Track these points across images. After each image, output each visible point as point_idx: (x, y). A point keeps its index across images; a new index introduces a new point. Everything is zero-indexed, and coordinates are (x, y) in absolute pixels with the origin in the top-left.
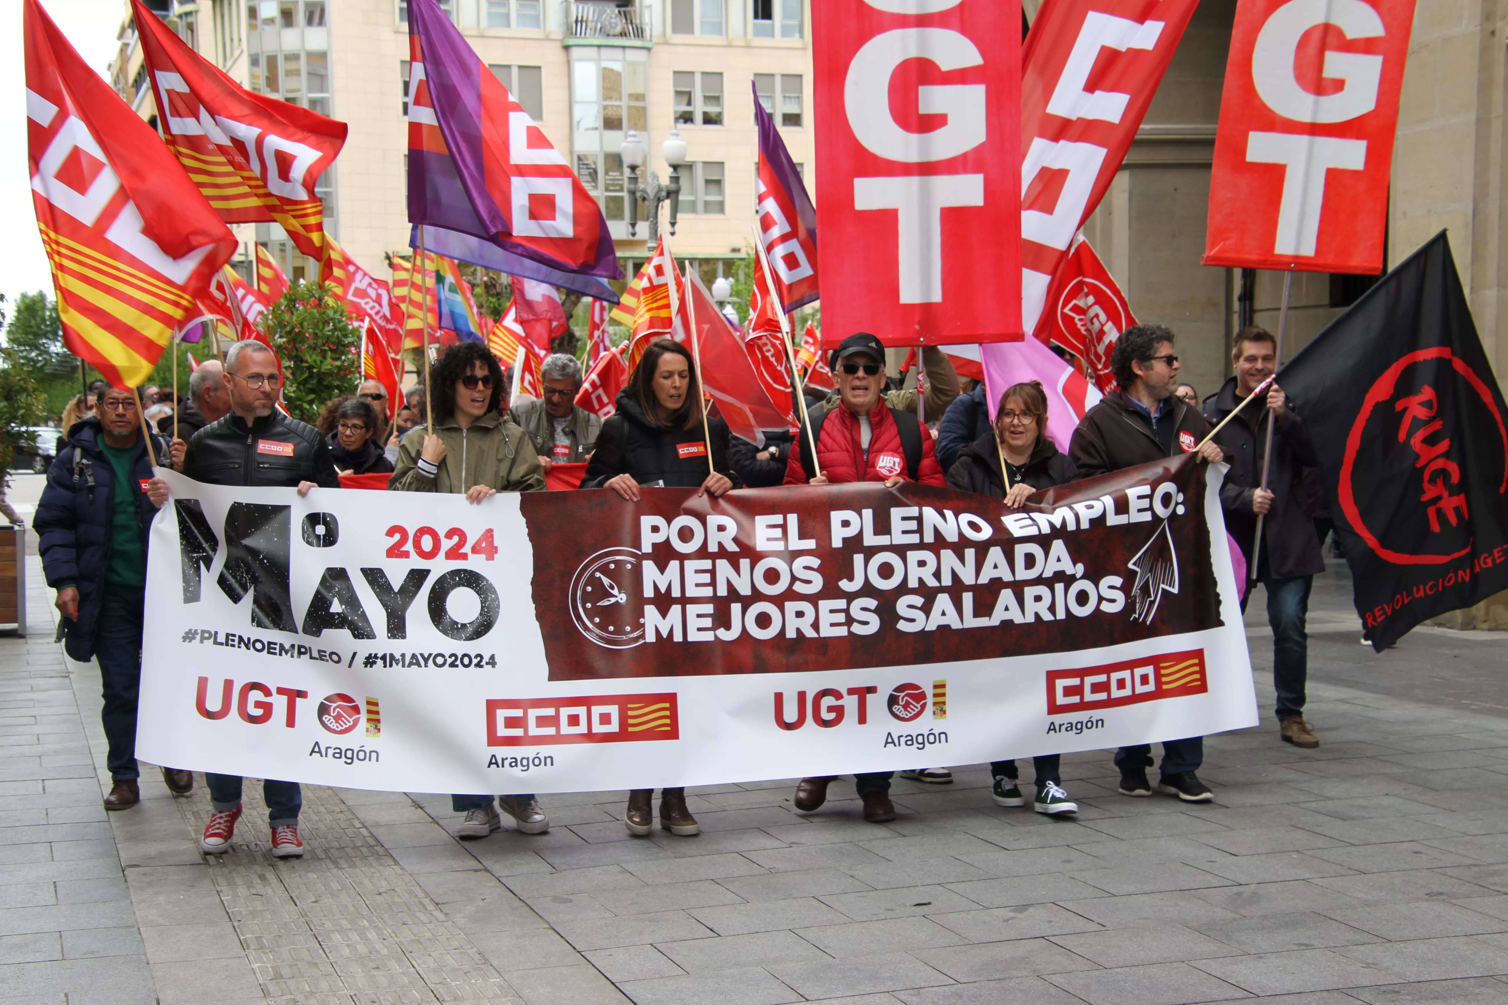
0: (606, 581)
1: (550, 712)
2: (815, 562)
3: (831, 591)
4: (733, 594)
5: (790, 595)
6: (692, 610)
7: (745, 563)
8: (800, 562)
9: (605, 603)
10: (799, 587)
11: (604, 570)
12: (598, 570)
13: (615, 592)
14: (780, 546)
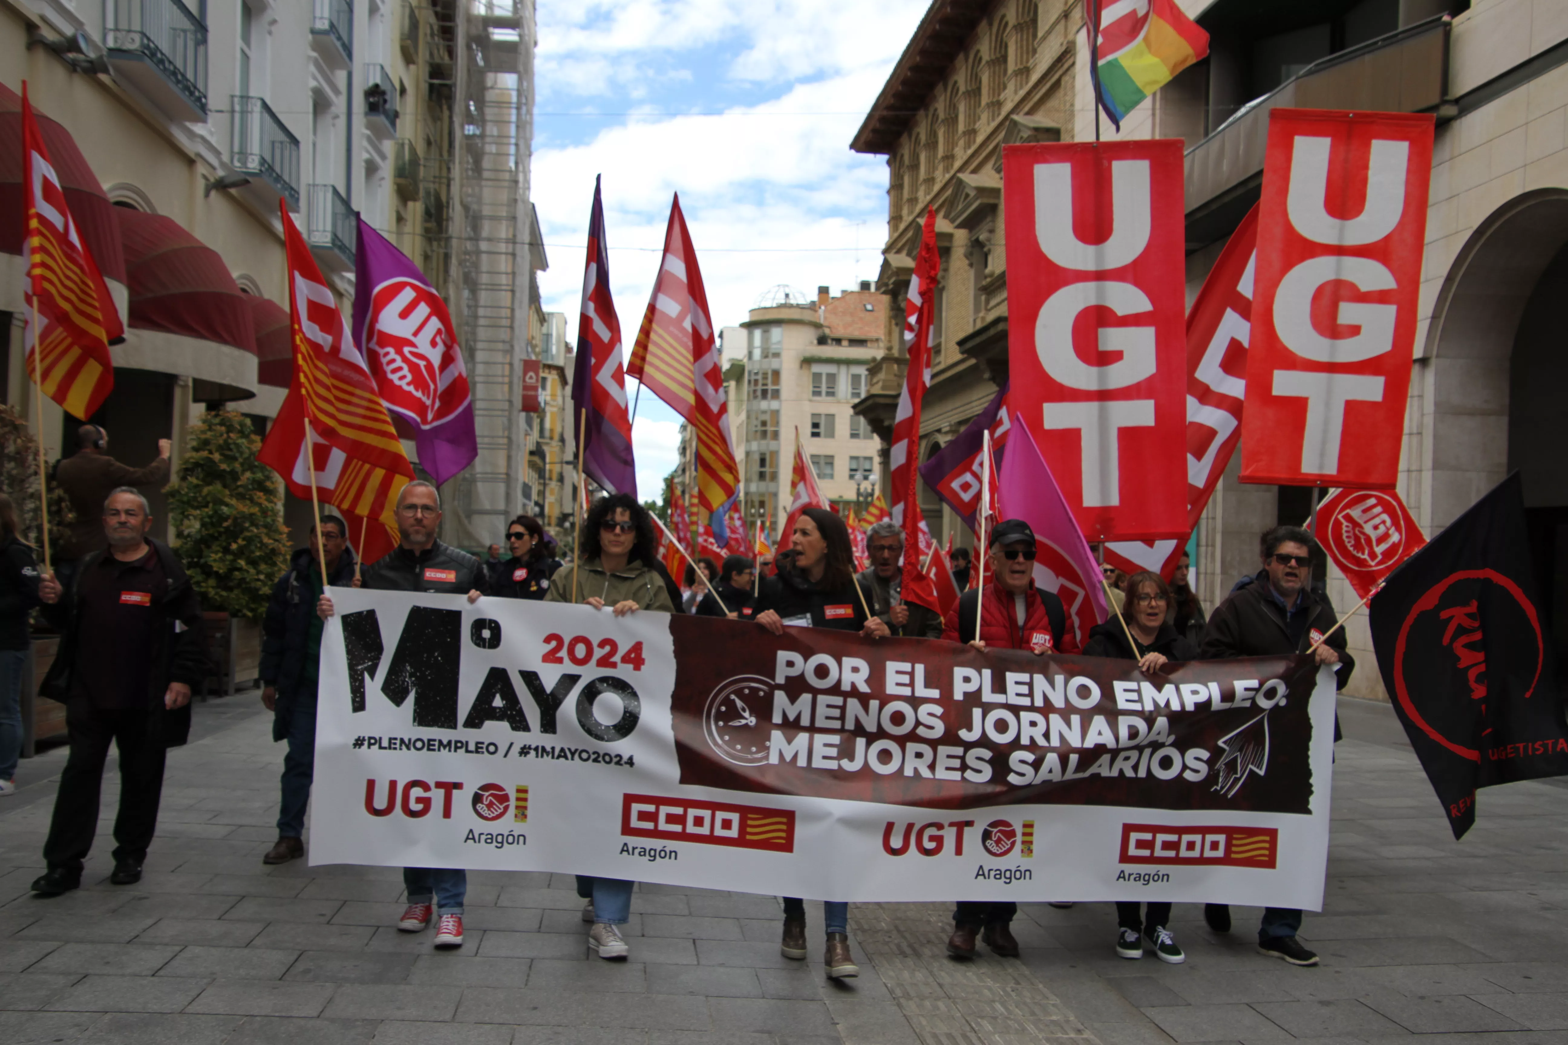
0: (739, 703)
1: (679, 811)
2: (938, 710)
3: (950, 738)
4: (859, 730)
5: (912, 736)
6: (819, 739)
7: (874, 704)
8: (924, 709)
9: (736, 723)
10: (921, 731)
11: (739, 693)
12: (734, 692)
13: (746, 714)
14: (907, 692)
